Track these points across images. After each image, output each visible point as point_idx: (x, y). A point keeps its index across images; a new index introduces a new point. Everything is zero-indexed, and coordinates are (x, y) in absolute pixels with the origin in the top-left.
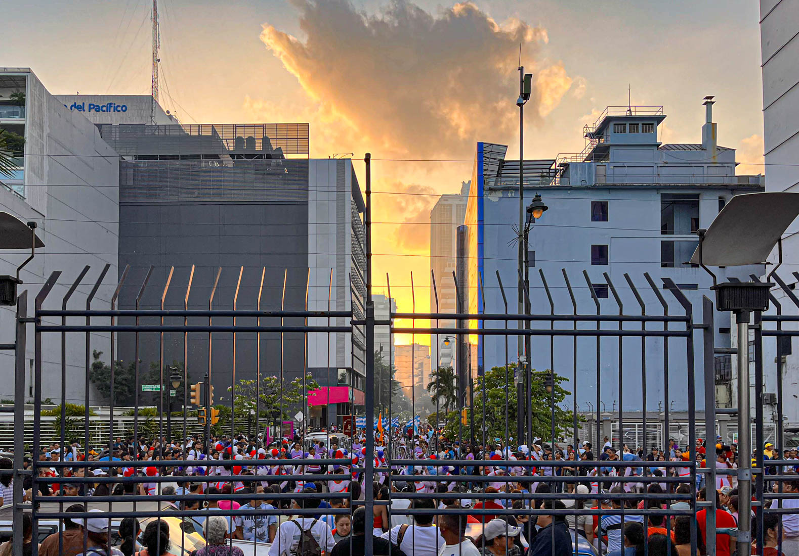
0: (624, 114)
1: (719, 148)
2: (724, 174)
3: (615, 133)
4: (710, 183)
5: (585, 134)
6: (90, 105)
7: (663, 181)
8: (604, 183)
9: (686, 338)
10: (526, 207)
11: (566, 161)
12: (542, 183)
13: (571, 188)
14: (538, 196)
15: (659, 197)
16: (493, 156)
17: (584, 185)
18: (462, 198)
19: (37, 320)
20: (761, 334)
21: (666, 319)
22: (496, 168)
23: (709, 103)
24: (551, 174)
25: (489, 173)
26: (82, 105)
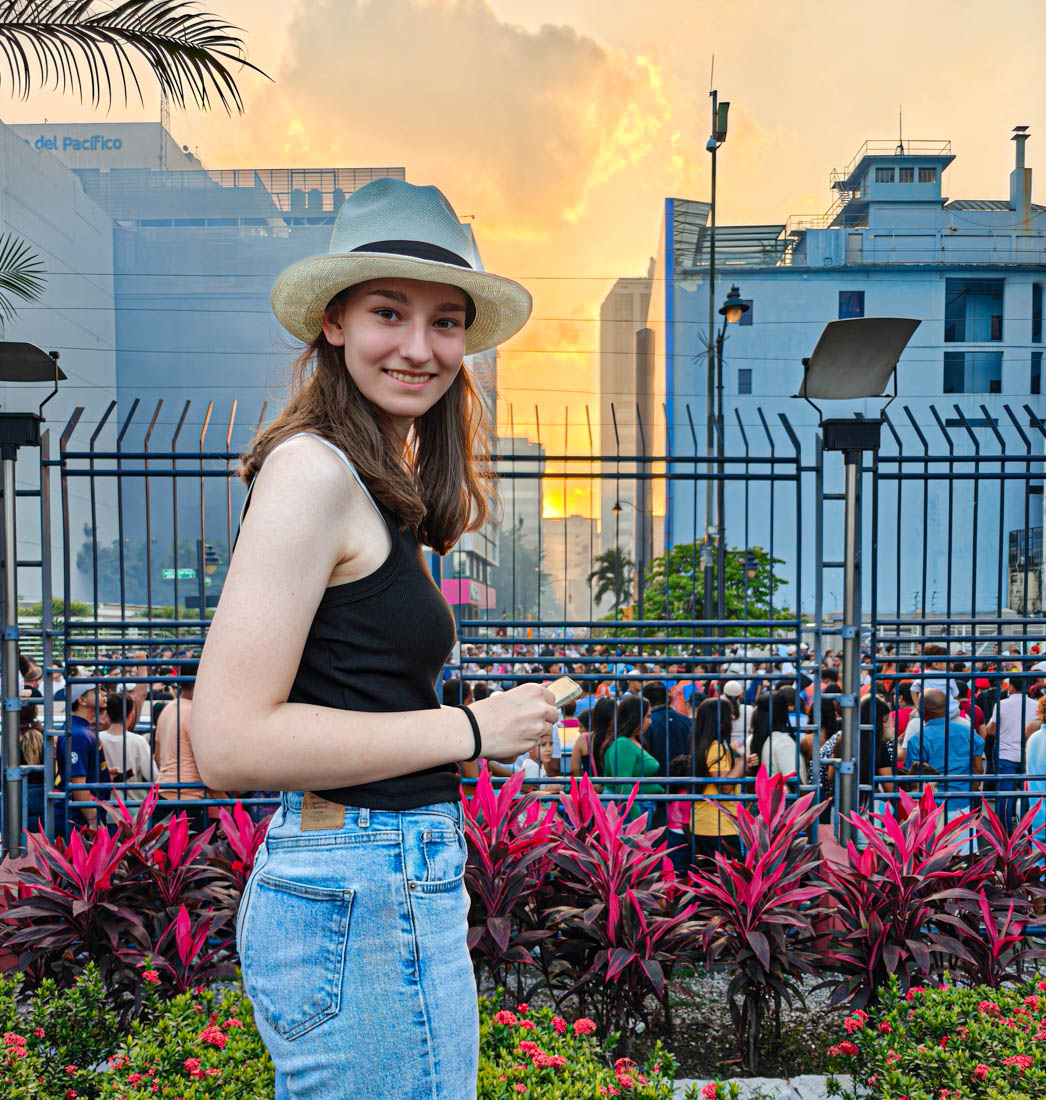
0: (893, 153)
1: (1035, 208)
2: (1041, 248)
3: (877, 181)
4: (1019, 261)
5: (833, 184)
6: (66, 139)
7: (949, 258)
8: (859, 261)
9: (794, 483)
10: (719, 305)
11: (802, 228)
12: (764, 263)
13: (808, 271)
14: (735, 290)
15: (942, 286)
16: (689, 219)
17: (830, 264)
18: (646, 283)
19: (62, 463)
20: (877, 477)
21: (773, 461)
22: (694, 239)
23: (1021, 136)
24: (779, 249)
25: (684, 246)
26: (52, 139)
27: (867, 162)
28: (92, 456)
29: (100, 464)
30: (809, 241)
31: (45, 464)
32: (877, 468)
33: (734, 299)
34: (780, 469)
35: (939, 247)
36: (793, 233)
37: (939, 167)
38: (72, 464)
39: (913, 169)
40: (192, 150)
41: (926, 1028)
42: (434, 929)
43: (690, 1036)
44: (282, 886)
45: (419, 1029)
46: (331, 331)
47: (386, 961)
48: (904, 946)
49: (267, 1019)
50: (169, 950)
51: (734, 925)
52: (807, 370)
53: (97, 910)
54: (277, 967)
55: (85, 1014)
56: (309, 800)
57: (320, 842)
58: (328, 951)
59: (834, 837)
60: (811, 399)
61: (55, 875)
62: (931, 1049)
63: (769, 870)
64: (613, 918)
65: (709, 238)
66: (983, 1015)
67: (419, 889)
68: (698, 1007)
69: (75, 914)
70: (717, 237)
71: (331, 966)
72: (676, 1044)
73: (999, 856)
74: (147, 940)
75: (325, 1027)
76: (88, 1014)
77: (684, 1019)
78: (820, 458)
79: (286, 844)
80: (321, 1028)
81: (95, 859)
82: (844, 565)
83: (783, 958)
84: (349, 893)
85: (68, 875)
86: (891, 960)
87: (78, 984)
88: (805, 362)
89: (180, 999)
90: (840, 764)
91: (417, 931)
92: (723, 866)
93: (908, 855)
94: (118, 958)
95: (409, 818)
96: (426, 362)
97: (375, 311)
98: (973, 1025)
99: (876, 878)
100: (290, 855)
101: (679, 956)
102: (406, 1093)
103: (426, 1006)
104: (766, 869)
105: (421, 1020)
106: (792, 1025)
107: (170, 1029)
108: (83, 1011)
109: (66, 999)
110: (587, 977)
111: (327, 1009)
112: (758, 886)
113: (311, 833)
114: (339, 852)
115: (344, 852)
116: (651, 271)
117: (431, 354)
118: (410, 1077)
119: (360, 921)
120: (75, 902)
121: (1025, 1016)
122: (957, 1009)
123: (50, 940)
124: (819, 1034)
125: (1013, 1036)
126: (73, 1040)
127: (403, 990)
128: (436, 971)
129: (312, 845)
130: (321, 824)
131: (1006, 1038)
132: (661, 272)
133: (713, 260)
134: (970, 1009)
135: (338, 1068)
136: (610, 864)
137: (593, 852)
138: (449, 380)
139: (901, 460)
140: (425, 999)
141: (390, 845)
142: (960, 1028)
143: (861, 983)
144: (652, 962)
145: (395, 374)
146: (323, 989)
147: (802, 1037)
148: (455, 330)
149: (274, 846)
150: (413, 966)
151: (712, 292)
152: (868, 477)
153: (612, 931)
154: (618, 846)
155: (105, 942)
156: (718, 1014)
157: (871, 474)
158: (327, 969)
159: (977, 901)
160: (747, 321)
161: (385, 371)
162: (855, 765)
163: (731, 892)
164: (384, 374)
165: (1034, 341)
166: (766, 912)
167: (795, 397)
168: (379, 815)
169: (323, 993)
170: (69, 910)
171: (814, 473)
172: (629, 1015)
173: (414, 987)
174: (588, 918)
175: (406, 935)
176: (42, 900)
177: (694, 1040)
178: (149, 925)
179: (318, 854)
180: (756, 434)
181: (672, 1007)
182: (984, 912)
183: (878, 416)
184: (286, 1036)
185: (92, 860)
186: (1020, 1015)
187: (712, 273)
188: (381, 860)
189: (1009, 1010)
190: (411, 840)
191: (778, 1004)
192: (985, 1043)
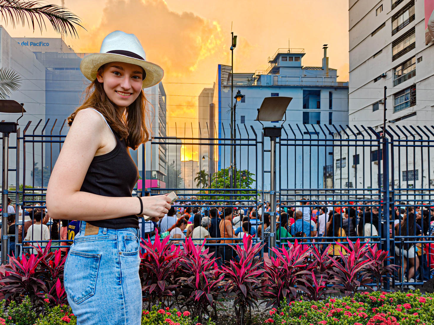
0: (287, 52)
1: (330, 69)
2: (332, 81)
3: (282, 61)
4: (325, 85)
5: (269, 61)
6: (31, 42)
7: (304, 84)
8: (277, 84)
9: (255, 147)
10: (234, 96)
11: (260, 74)
12: (248, 84)
13: (262, 87)
14: (239, 91)
15: (302, 91)
16: (226, 71)
17: (268, 85)
18: (213, 90)
19: (24, 138)
20: (281, 145)
21: (248, 140)
22: (227, 76)
23: (325, 48)
24: (253, 80)
25: (224, 79)
26: (27, 42)
27: (279, 55)
28: (33, 136)
29: (36, 139)
30: (262, 78)
31: (18, 138)
32: (280, 142)
33: (239, 94)
34: (251, 142)
35: (301, 80)
36: (257, 75)
37: (301, 57)
38: (27, 139)
39: (293, 57)
40: (71, 47)
41: (295, 313)
42: (127, 267)
43: (223, 320)
44: (77, 254)
45: (121, 300)
46: (99, 78)
47: (110, 277)
48: (289, 289)
49: (71, 297)
50: (54, 293)
51: (236, 282)
52: (259, 112)
53: (30, 280)
54: (74, 280)
55: (25, 312)
56: (87, 226)
57: (90, 239)
58: (92, 274)
59: (268, 257)
60: (260, 121)
61: (17, 269)
62: (296, 319)
63: (247, 265)
64: (198, 280)
65: (231, 76)
66: (312, 309)
67: (123, 254)
68: (226, 310)
69: (23, 280)
70: (233, 76)
71: (92, 279)
72: (218, 322)
73: (318, 261)
74: (46, 289)
75: (89, 299)
76: (26, 312)
77: (221, 315)
78: (263, 139)
79: (79, 240)
80: (88, 299)
81: (30, 263)
82: (270, 172)
83: (251, 293)
84: (99, 255)
85: (21, 269)
86: (285, 292)
87: (23, 303)
88: (258, 110)
89: (56, 307)
90: (270, 234)
91: (122, 268)
92: (232, 264)
93: (289, 260)
94: (37, 296)
95: (120, 232)
96: (129, 89)
97: (113, 72)
98: (309, 312)
99: (280, 267)
100: (81, 244)
101: (218, 293)
102: (116, 322)
103: (123, 293)
104: (246, 264)
105: (122, 297)
106: (255, 316)
107: (52, 317)
108: (24, 311)
109: (19, 307)
110: (189, 299)
111: (90, 293)
112: (243, 270)
113: (87, 236)
114: (96, 242)
115: (98, 242)
116: (214, 86)
117: (131, 87)
118: (117, 316)
119: (103, 264)
120: (23, 277)
121: (325, 309)
122: (304, 307)
123: (15, 289)
124: (263, 319)
125: (321, 315)
126: (21, 320)
127: (116, 287)
128: (128, 281)
129: (88, 240)
130: (91, 233)
131: (319, 316)
132: (217, 87)
133: (232, 83)
134: (309, 307)
135: (93, 313)
136: (197, 263)
137: (192, 260)
138: (137, 95)
139: (288, 140)
140: (123, 290)
141: (113, 240)
142: (305, 313)
143: (275, 301)
144: (209, 294)
145: (119, 93)
146: (89, 287)
147: (258, 319)
148: (139, 80)
149: (76, 242)
150: (120, 279)
151: (232, 92)
152: (278, 145)
153: (197, 285)
154: (199, 258)
155: (33, 290)
156: (232, 313)
157: (279, 144)
158: (91, 280)
159: (311, 274)
160: (243, 101)
161: (116, 91)
162: (275, 234)
163: (235, 272)
164: (116, 92)
165: (330, 109)
166: (245, 279)
167: (255, 120)
168: (110, 230)
169: (89, 288)
170: (21, 280)
171: (261, 144)
172: (202, 312)
173: (120, 286)
174: (189, 281)
175: (117, 269)
176: (13, 277)
177: (224, 321)
178: (47, 285)
179: (90, 243)
180: (243, 132)
181: (217, 311)
182: (314, 279)
183: (281, 127)
184: (76, 303)
185: (29, 264)
186: (324, 309)
187: (232, 87)
188: (110, 245)
189: (320, 307)
190: (120, 239)
191: (250, 308)
192: (313, 318)
